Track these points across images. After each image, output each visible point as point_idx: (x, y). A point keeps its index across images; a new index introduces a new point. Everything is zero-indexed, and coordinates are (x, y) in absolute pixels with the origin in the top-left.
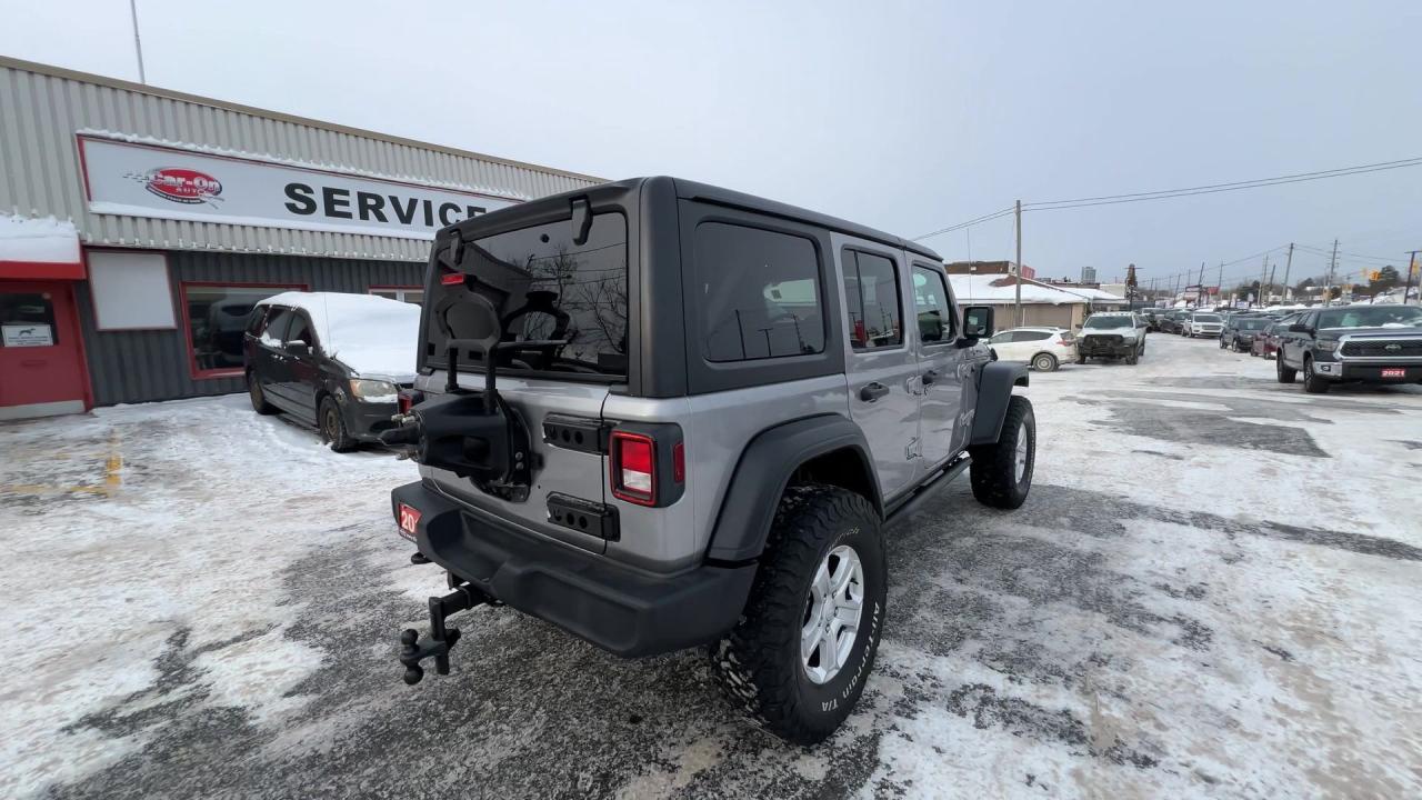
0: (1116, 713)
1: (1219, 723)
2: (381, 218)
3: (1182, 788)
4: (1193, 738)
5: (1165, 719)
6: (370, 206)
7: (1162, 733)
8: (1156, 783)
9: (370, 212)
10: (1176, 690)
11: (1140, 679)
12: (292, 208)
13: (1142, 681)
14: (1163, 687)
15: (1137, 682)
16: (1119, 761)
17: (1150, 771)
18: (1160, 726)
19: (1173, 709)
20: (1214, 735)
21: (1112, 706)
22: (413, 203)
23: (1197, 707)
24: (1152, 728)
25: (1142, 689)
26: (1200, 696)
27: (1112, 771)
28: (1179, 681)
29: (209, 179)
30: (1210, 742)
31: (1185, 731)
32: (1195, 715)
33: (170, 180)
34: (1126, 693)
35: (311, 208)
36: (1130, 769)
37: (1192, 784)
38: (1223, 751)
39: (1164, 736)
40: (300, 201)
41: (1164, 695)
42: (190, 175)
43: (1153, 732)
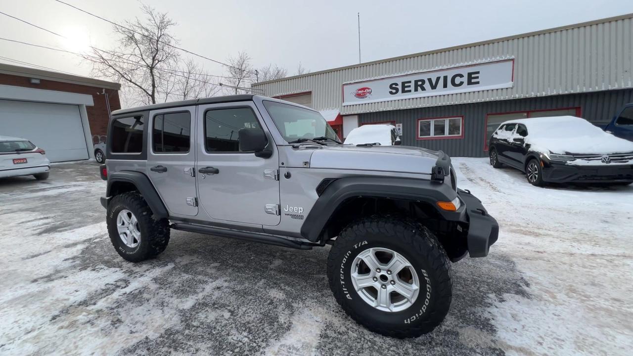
0: (80, 317)
1: (42, 350)
2: (423, 89)
3: (35, 323)
4: (46, 336)
5: (63, 332)
6: (419, 85)
7: (57, 327)
8: (44, 317)
9: (419, 88)
10: (73, 343)
11: (91, 332)
12: (391, 93)
13: (88, 332)
14: (79, 339)
15: (90, 331)
16: (62, 312)
17: (50, 318)
18: (62, 327)
19: (65, 337)
20: (40, 344)
21: (86, 318)
22: (438, 79)
23: (57, 347)
24: (63, 325)
25: (85, 331)
26: (60, 352)
27: (60, 308)
28: (76, 347)
29: (369, 89)
30: (37, 340)
31: (51, 335)
32: (54, 344)
33: (360, 92)
34: (88, 325)
35: (397, 90)
36: (56, 313)
37: (33, 326)
38: (30, 342)
39: (56, 326)
40: (394, 89)
41: (75, 338)
42: (364, 89)
43: (61, 324)
